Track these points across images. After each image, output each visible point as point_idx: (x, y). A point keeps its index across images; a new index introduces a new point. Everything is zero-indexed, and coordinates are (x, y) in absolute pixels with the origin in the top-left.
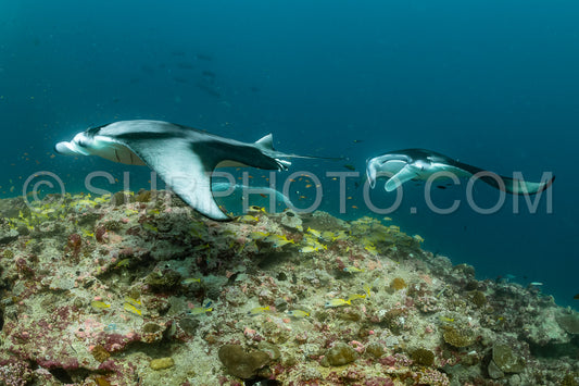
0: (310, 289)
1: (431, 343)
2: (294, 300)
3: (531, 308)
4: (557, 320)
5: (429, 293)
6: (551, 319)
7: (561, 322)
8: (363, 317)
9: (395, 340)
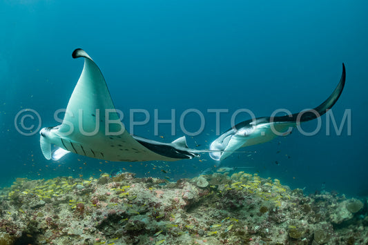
3: (333, 205)
4: (347, 207)
5: (280, 211)
6: (344, 207)
7: (348, 208)
8: (246, 232)
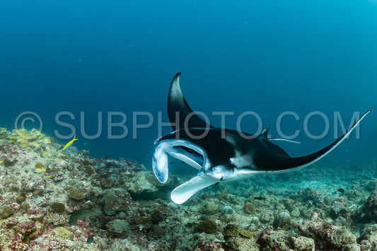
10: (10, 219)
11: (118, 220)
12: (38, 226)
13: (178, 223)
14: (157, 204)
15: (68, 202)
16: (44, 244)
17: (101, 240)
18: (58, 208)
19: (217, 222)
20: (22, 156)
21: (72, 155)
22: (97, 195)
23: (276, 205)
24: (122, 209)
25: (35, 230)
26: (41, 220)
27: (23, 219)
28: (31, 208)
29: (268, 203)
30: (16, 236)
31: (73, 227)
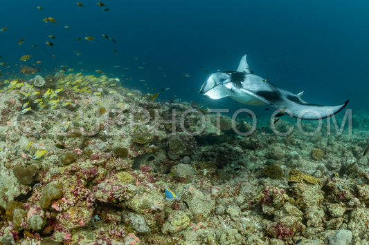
0: (52, 122)
1: (126, 143)
2: (44, 131)
9: (103, 145)
10: (72, 165)
11: (182, 165)
12: (101, 171)
13: (243, 167)
14: (223, 148)
15: (131, 147)
16: (107, 189)
17: (164, 184)
18: (121, 153)
19: (283, 167)
20: (84, 101)
21: (136, 98)
22: (160, 139)
23: (343, 152)
24: (187, 153)
25: (98, 175)
26: (103, 165)
27: (85, 165)
28: (94, 154)
29: (335, 150)
30: (79, 182)
31: (135, 172)
